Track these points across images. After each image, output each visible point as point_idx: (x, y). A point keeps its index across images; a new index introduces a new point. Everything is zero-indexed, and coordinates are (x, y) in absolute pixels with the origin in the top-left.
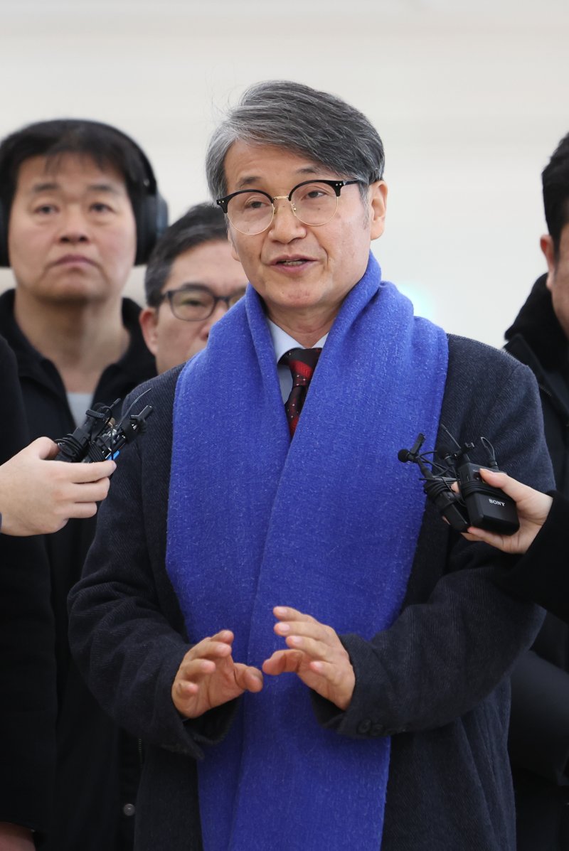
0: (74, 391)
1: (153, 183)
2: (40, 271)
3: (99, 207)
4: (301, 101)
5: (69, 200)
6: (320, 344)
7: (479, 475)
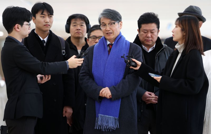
0: (78, 49)
1: (89, 22)
2: (74, 34)
3: (82, 25)
4: (110, 12)
5: (78, 24)
6: (113, 43)
7: (132, 59)
